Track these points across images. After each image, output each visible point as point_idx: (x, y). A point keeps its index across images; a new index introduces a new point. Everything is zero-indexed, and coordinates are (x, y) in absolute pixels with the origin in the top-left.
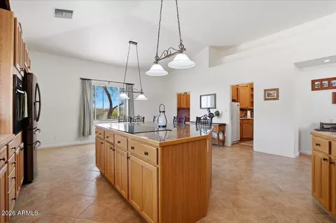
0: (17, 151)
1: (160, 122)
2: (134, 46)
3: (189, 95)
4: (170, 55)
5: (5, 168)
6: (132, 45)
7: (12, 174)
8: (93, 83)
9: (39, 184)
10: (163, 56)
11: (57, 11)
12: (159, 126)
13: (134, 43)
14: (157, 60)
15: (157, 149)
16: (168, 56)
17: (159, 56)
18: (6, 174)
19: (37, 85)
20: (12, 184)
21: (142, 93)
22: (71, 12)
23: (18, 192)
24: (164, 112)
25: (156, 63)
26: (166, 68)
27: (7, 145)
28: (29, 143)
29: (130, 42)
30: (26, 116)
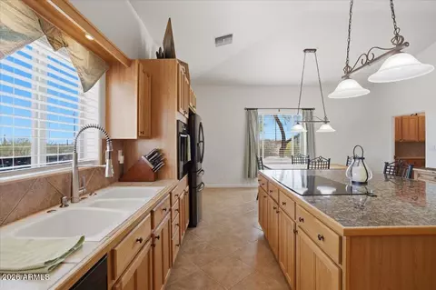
0: (182, 197)
1: (354, 174)
2: (312, 54)
3: (424, 117)
4: (373, 60)
5: (168, 217)
6: (308, 54)
7: (176, 221)
8: (259, 112)
9: (202, 231)
10: (359, 64)
11: (218, 40)
12: (353, 182)
13: (310, 50)
14: (348, 72)
15: (341, 238)
16: (368, 63)
17: (351, 65)
18: (170, 221)
19: (201, 125)
20: (175, 231)
21: (326, 122)
22: (231, 36)
23: (182, 237)
24: (363, 159)
25: (347, 77)
26: (365, 84)
27: (170, 193)
28: (193, 185)
29: (305, 51)
30: (189, 159)
